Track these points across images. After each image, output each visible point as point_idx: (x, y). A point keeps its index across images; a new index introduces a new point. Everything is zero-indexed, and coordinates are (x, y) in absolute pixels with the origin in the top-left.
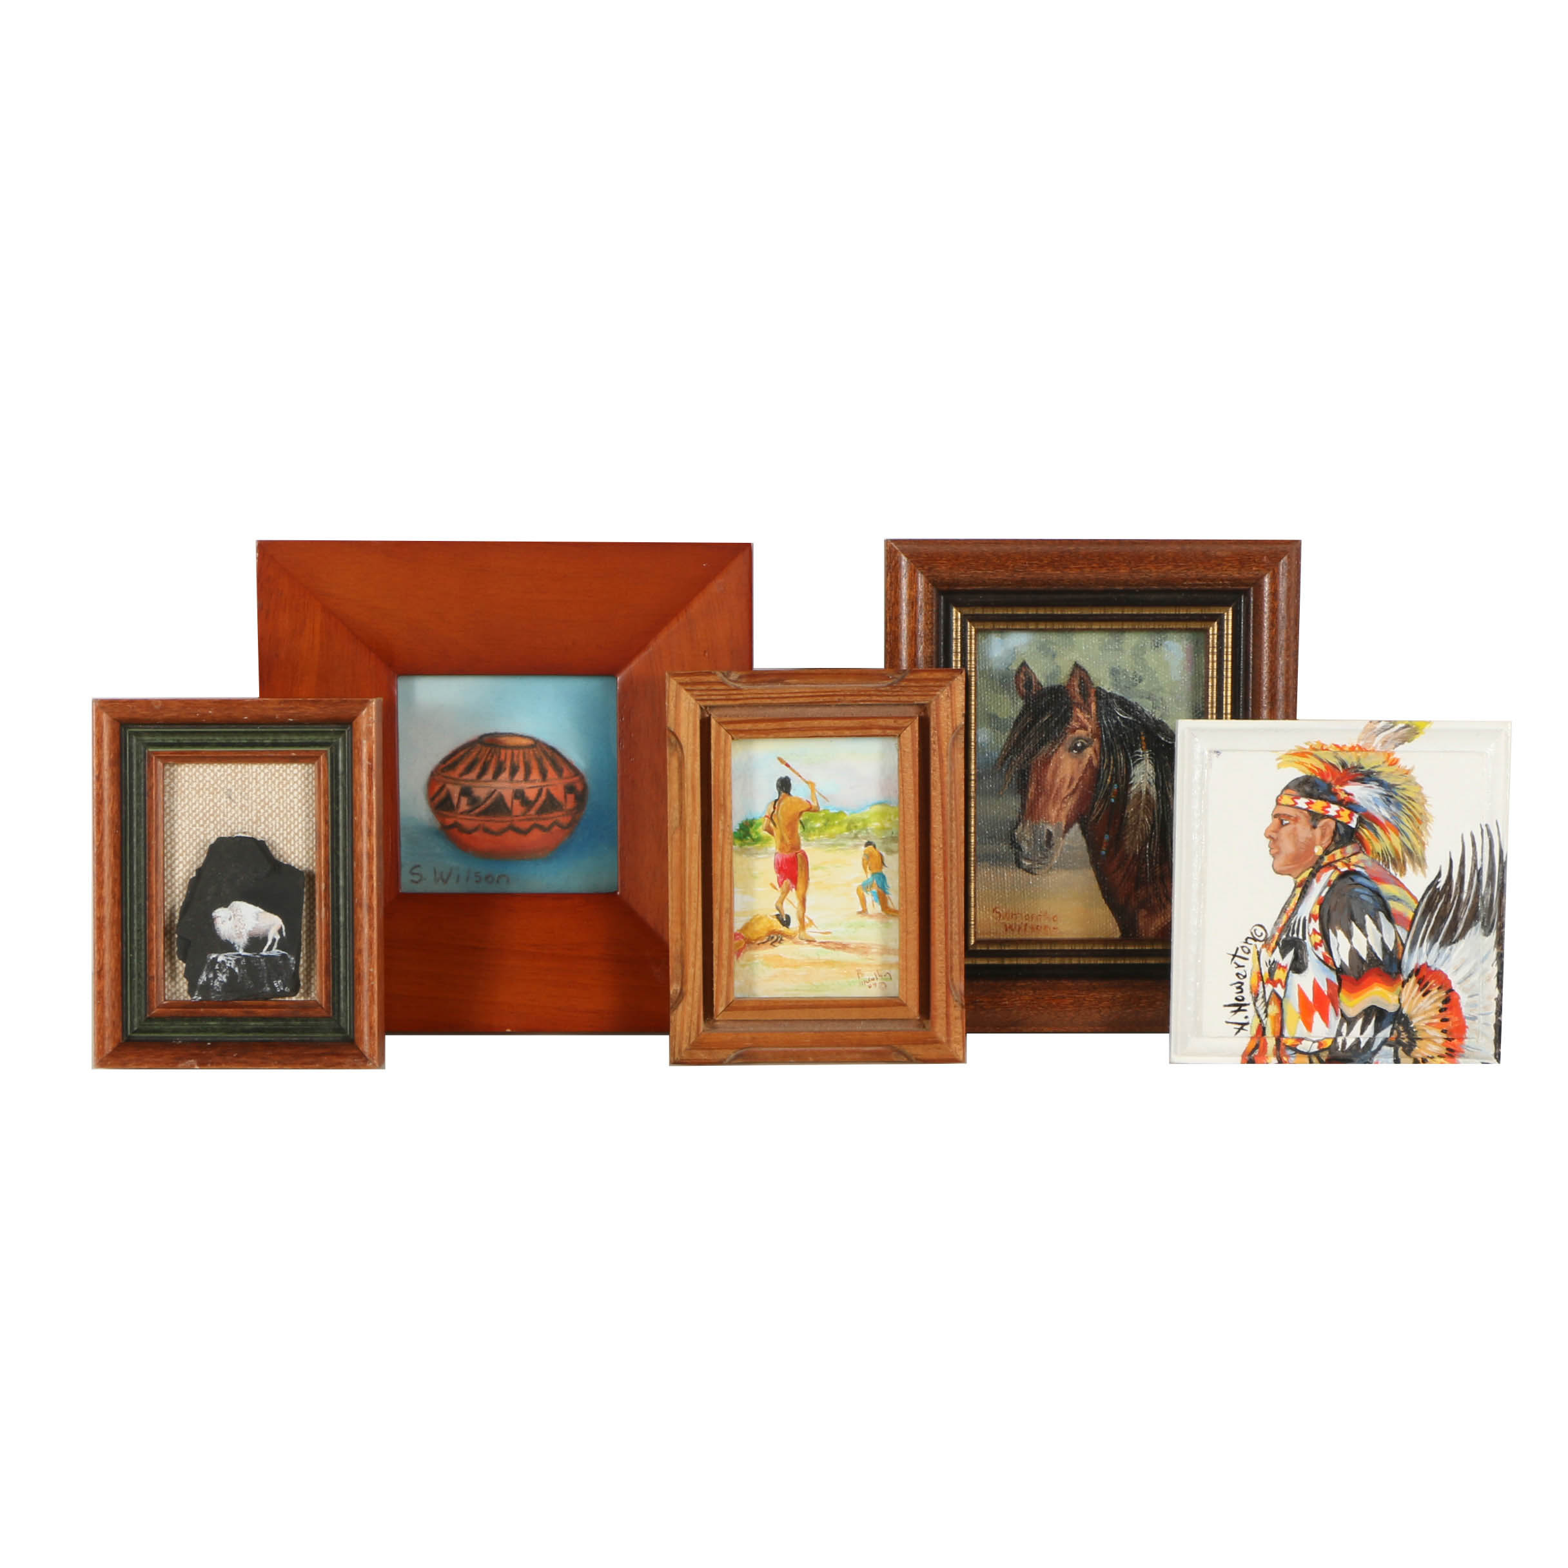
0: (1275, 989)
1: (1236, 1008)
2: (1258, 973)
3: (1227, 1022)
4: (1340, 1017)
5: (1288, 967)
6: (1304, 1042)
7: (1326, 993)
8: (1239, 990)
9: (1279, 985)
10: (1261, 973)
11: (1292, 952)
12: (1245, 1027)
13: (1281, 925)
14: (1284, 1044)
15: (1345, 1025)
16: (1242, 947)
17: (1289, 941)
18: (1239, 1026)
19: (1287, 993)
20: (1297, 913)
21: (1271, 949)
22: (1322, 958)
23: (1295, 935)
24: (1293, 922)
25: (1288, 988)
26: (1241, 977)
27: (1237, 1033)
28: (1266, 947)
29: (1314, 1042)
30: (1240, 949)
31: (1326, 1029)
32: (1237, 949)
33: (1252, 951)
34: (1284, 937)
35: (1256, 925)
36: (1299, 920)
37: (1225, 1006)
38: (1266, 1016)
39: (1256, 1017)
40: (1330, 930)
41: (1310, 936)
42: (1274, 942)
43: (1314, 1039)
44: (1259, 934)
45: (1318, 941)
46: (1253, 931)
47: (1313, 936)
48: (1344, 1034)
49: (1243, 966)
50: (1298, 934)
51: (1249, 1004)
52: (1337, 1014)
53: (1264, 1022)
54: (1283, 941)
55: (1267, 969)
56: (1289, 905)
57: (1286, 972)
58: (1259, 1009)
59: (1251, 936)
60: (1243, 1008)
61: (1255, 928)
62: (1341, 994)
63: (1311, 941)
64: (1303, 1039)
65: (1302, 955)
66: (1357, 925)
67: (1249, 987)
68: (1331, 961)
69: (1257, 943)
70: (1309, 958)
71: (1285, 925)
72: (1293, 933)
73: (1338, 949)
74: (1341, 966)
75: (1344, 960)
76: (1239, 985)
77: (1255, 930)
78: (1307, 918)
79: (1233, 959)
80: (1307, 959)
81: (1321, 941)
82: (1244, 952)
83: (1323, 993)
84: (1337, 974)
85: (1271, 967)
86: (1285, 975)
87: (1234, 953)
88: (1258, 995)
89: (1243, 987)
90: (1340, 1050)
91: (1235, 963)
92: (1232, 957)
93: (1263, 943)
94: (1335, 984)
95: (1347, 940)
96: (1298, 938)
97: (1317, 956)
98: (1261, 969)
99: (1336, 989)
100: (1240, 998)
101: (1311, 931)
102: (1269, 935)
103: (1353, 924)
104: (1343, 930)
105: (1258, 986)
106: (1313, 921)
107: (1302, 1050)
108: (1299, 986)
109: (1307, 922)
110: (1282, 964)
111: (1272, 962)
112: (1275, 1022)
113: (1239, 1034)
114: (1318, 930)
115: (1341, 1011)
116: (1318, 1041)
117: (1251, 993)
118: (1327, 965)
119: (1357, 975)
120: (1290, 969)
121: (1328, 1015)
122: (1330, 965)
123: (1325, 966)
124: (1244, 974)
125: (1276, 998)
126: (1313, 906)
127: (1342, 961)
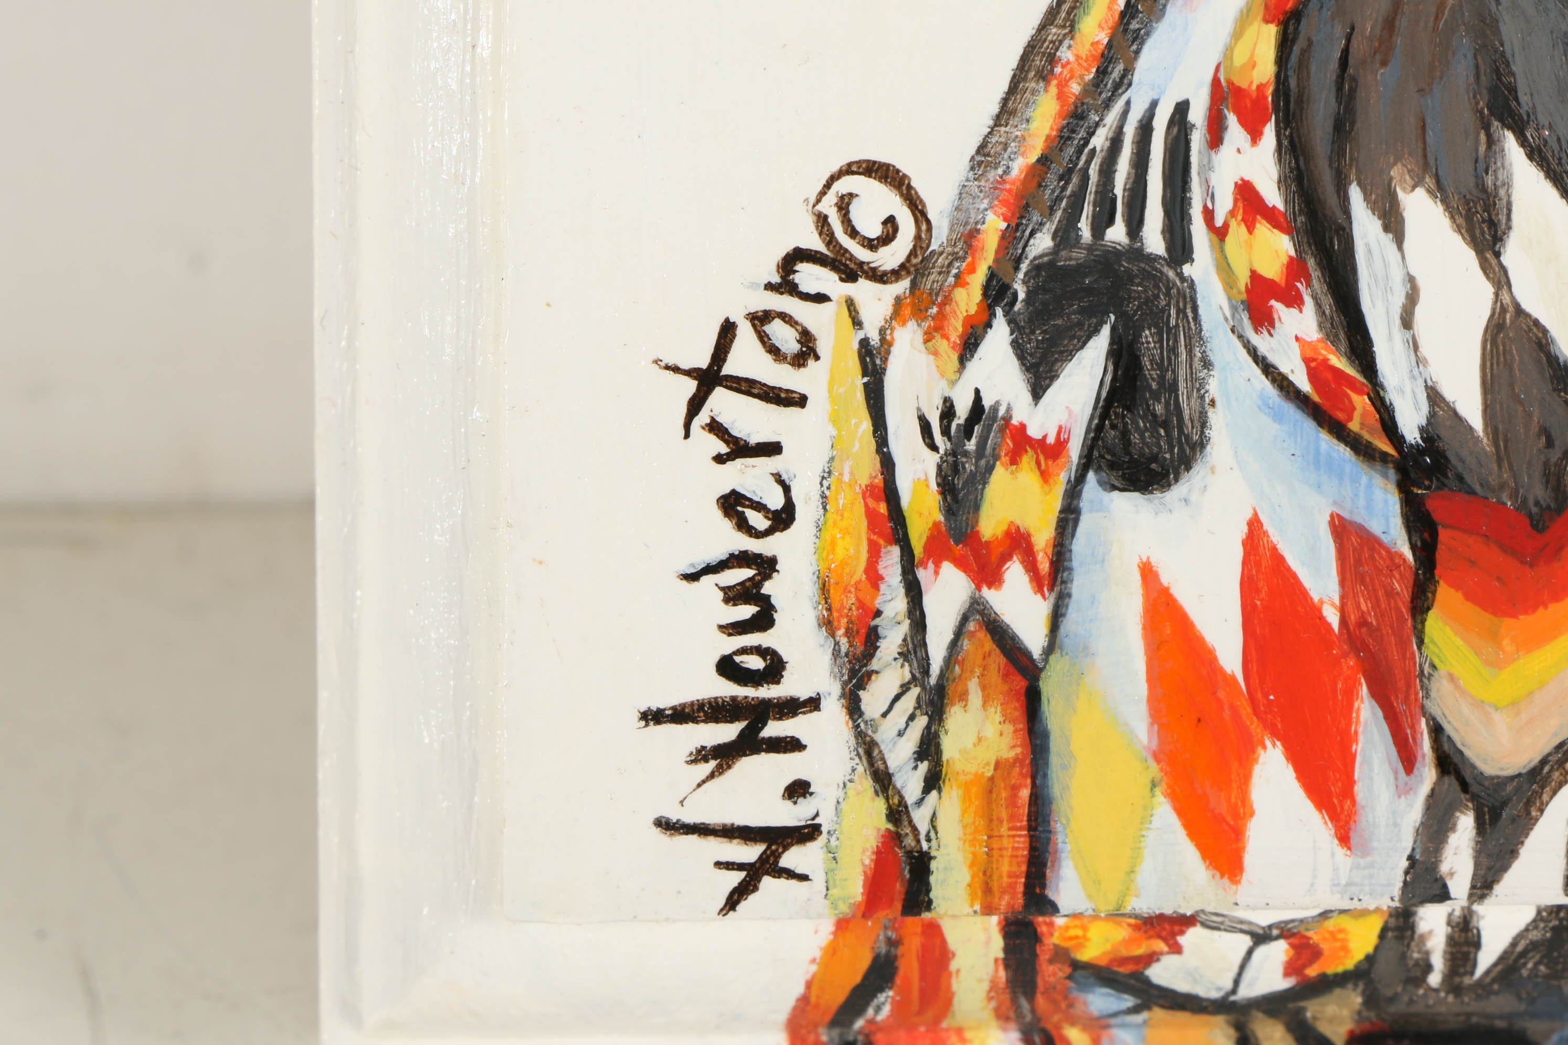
0: (989, 594)
1: (728, 732)
2: (869, 491)
3: (666, 825)
4: (1427, 774)
5: (1075, 450)
6: (1191, 938)
7: (1332, 617)
8: (746, 611)
9: (1015, 572)
10: (890, 493)
11: (1100, 345)
12: (792, 858)
13: (1019, 166)
14: (1062, 955)
15: (1466, 823)
16: (760, 319)
17: (1078, 271)
18: (751, 853)
19: (1069, 625)
20: (1124, 82)
21: (956, 328)
22: (1303, 383)
23: (1117, 233)
24: (1099, 140)
25: (1080, 586)
26: (758, 520)
27: (733, 901)
28: (919, 313)
29: (1261, 937)
30: (745, 333)
31: (1340, 851)
32: (728, 331)
33: (823, 347)
34: (1042, 243)
35: (848, 170)
36: (1145, 129)
37: (653, 717)
38: (933, 782)
39: (867, 784)
40: (1355, 194)
41: (1220, 233)
42: (978, 278)
43: (1263, 919)
44: (873, 230)
45: (1273, 270)
46: (828, 206)
47: (1237, 231)
48: (1460, 886)
49: (772, 449)
50: (1135, 225)
51: (814, 704)
52: (1408, 760)
53: (921, 818)
54: (1037, 268)
55: (931, 460)
56: (1071, 26)
57: (1062, 479)
58: (885, 734)
59: (816, 244)
60: (773, 729)
61: (845, 185)
62: (1434, 623)
63: (1224, 267)
64: (1185, 922)
65: (1166, 365)
66: (1535, 154)
67: (810, 589)
68: (1361, 402)
69: (863, 290)
70: (1213, 387)
71: (1044, 160)
72: (1103, 220)
73: (1407, 322)
74: (1427, 433)
75: (1449, 393)
76: (745, 574)
77: (844, 204)
78: (1197, 115)
79: (695, 405)
80: (1198, 386)
81: (1295, 268)
82: (774, 351)
83: (1315, 612)
84: (1404, 487)
85: (955, 452)
86: (1056, 502)
87: (703, 362)
88: (872, 639)
89: (768, 588)
90: (1435, 979)
91: (715, 427)
92: (690, 386)
93: (902, 286)
94: (1394, 557)
95: (1469, 256)
96: (1136, 253)
97: (1268, 369)
98: (887, 464)
99: (1402, 588)
100: (755, 663)
101: (1224, 204)
102: (940, 237)
103: (1510, 143)
104: (1440, 191)
105: (874, 578)
106: (1235, 131)
107: (1182, 986)
108: (1148, 573)
109: (1197, 139)
110: (1034, 432)
111: (963, 409)
112: (991, 821)
113: (747, 905)
114: (1273, 196)
115: (1437, 731)
116: (1285, 931)
117: (828, 624)
118: (1339, 431)
119: (1539, 492)
120: (1087, 463)
121: (1349, 760)
122: (1354, 426)
123: (1326, 441)
124: (776, 501)
125: (998, 659)
126: (1237, 35)
127: (1434, 396)
